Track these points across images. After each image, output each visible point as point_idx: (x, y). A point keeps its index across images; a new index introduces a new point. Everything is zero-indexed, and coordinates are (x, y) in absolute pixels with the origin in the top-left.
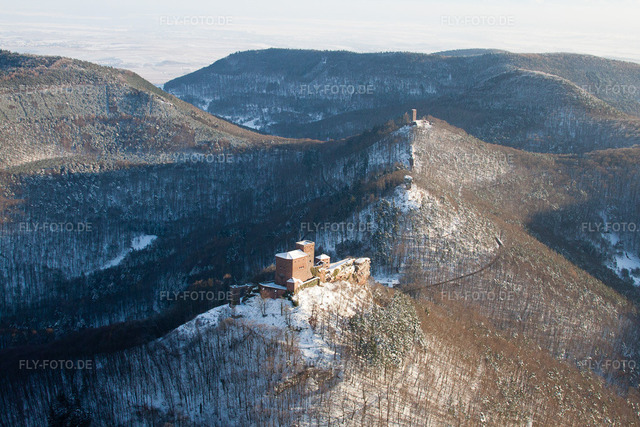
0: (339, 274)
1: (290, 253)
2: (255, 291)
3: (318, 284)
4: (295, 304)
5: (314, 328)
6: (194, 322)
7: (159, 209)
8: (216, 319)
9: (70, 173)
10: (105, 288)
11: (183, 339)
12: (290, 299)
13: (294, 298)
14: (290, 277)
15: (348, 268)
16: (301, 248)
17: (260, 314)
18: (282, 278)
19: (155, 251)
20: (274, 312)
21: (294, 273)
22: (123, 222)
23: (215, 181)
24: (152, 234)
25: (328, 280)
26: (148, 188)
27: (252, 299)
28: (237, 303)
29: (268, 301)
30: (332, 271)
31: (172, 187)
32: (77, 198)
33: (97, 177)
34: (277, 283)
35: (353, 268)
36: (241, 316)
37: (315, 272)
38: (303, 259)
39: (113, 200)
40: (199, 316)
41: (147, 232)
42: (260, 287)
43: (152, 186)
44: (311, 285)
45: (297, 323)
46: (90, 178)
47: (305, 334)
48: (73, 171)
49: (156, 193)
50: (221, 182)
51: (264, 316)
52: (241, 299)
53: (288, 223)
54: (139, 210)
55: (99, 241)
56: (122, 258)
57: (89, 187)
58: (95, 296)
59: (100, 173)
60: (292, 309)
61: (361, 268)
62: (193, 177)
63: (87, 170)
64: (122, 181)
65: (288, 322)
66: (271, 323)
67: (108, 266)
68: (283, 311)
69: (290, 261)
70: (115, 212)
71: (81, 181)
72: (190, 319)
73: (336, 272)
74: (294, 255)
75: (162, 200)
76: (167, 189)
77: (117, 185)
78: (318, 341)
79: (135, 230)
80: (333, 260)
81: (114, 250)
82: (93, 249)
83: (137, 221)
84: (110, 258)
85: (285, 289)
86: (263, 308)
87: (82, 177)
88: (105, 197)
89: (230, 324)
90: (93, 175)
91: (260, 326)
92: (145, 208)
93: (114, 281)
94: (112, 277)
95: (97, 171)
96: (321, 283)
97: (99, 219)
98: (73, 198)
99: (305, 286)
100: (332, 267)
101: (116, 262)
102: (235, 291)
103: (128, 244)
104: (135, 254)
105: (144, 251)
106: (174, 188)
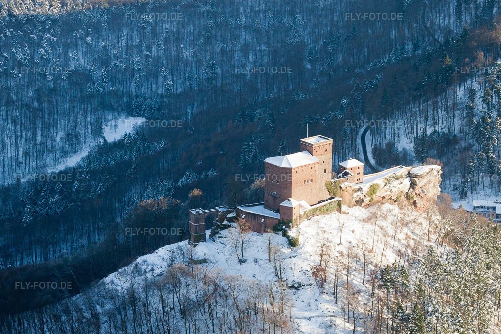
0: (380, 193)
1: (289, 156)
2: (231, 220)
3: (339, 210)
4: (292, 243)
5: (322, 283)
6: (129, 268)
7: (153, 75)
8: (165, 264)
9: (11, 15)
10: (46, 204)
11: (111, 296)
12: (285, 234)
13: (292, 233)
14: (287, 196)
15: (395, 183)
16: (309, 149)
17: (235, 258)
18: (275, 198)
19: (136, 143)
20: (259, 256)
21: (295, 190)
22: (91, 96)
23: (246, 28)
24: (138, 115)
25: (360, 202)
26: (136, 40)
27: (224, 232)
28: (201, 238)
29: (251, 236)
30: (366, 188)
31: (176, 38)
32: (19, 56)
33: (55, 21)
34: (267, 207)
35: (407, 182)
36: (205, 261)
37: (333, 190)
38: (311, 167)
39: (79, 60)
40: (140, 260)
41: (132, 112)
42: (239, 213)
43: (143, 36)
44: (326, 211)
45: (295, 276)
46: (43, 23)
47: (307, 293)
48: (16, 11)
49: (149, 48)
50: (257, 31)
51: (241, 261)
52: (208, 233)
53: (344, 101)
54: (119, 76)
55: (48, 126)
56: (84, 153)
57: (41, 38)
58: (26, 218)
59: (61, 16)
60: (286, 251)
61: (420, 183)
62: (211, 22)
63: (38, 10)
64: (95, 28)
65: (278, 274)
66: (250, 273)
67: (61, 167)
68: (272, 254)
69: (288, 171)
70: (79, 78)
71: (28, 28)
72: (127, 264)
73: (373, 189)
74: (294, 160)
75: (157, 60)
76: (167, 41)
77: (87, 34)
78: (327, 306)
79: (111, 109)
80: (370, 169)
81: (73, 141)
82: (39, 139)
83: (115, 94)
84: (65, 154)
85: (277, 216)
86: (240, 247)
87: (31, 20)
88: (65, 54)
89: (185, 273)
90: (48, 17)
91: (232, 279)
92: (129, 73)
93: (61, 192)
94: (58, 187)
95: (56, 11)
96: (344, 208)
97: (54, 90)
98: (13, 55)
99: (314, 212)
100: (368, 181)
101: (73, 161)
102: (198, 219)
103: (98, 131)
104: (106, 149)
105: (118, 145)
106: (178, 39)
